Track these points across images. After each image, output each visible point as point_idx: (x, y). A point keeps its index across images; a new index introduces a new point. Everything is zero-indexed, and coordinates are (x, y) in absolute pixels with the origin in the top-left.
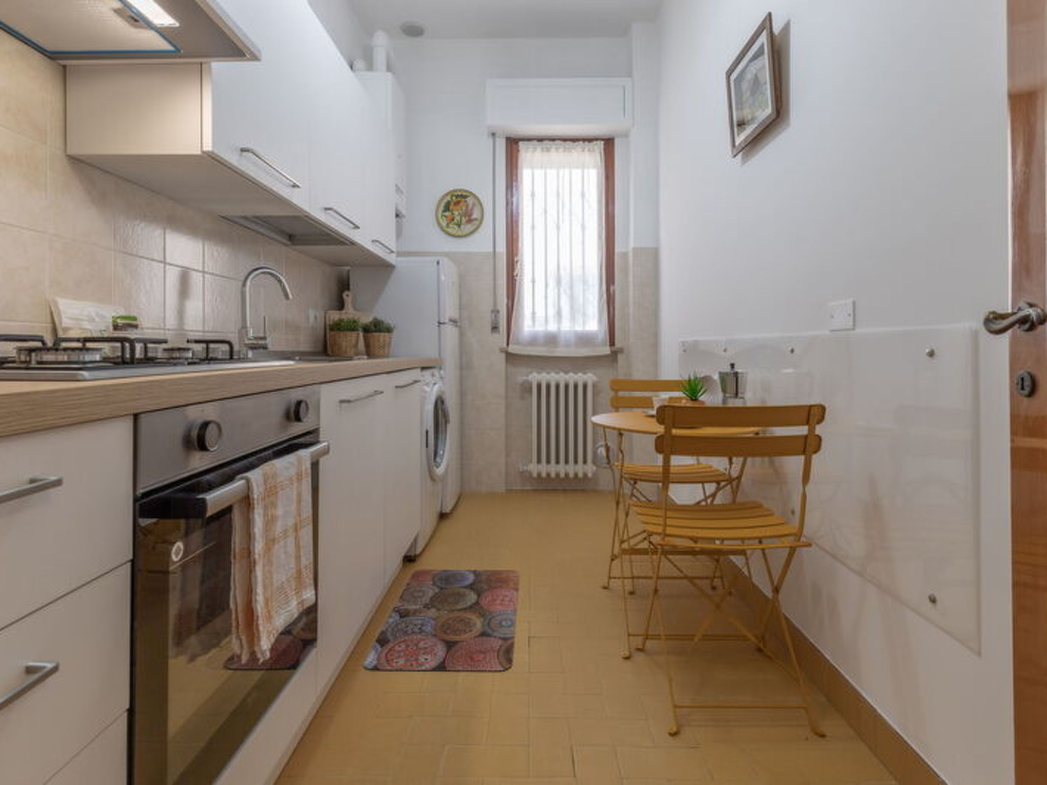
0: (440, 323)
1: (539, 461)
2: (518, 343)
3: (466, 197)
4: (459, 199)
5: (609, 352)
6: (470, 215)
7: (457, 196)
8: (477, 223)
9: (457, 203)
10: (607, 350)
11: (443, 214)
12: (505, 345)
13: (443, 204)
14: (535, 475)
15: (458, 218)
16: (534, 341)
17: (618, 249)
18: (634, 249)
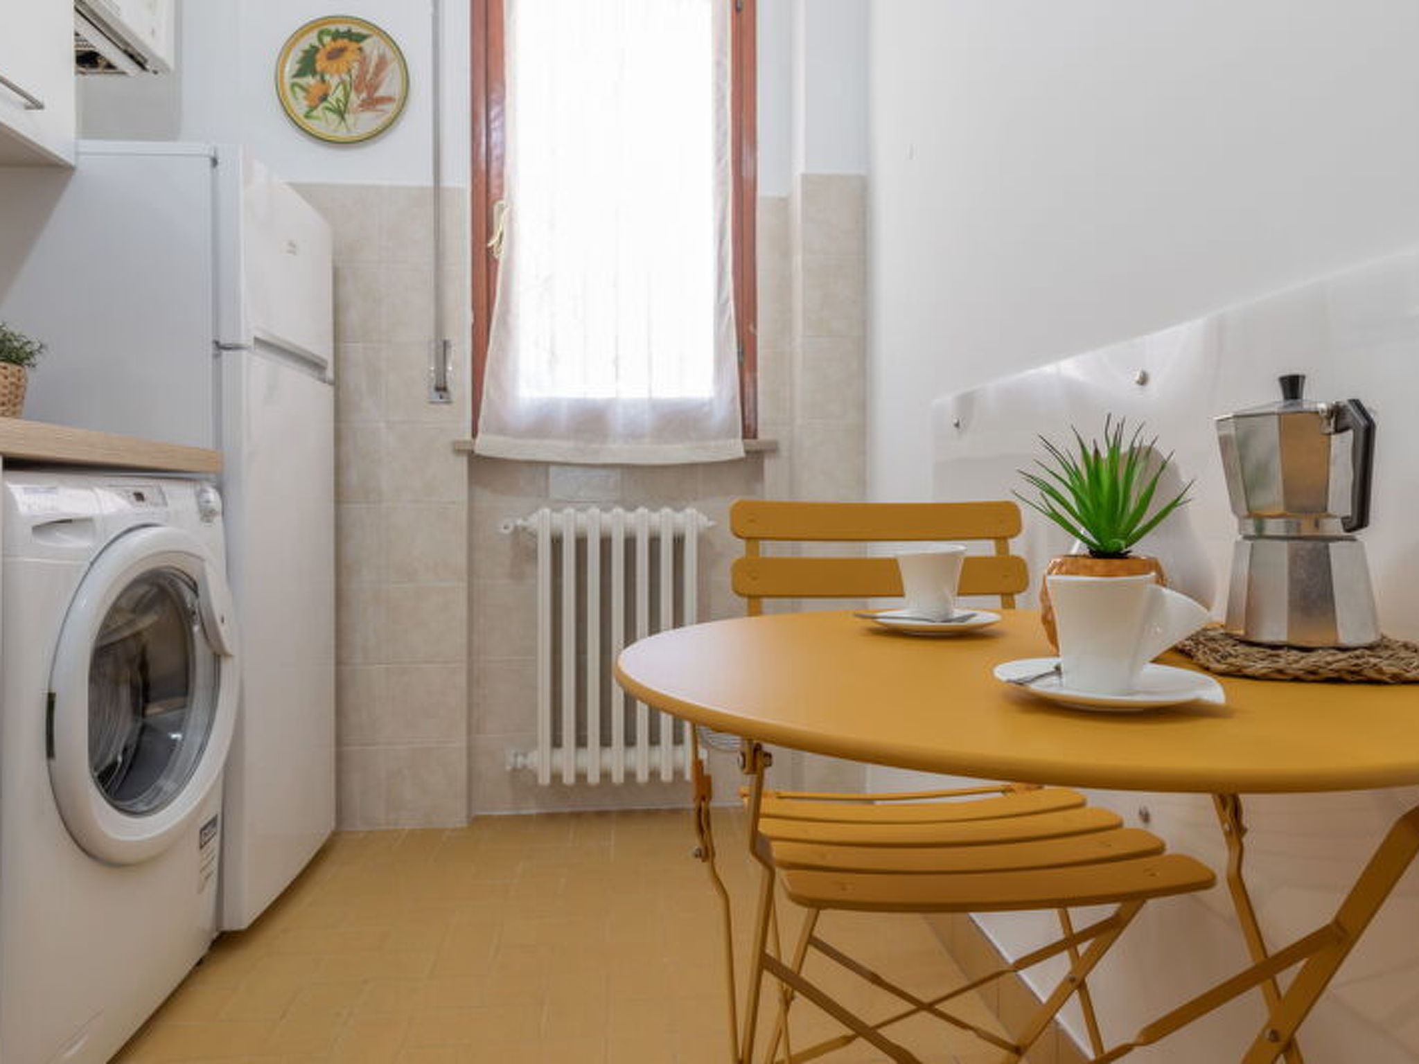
0: (219, 346)
1: (556, 742)
2: (502, 430)
3: (361, 38)
4: (341, 43)
5: (742, 454)
6: (373, 87)
7: (337, 35)
8: (391, 108)
9: (335, 54)
10: (736, 448)
11: (298, 80)
12: (468, 437)
13: (296, 54)
14: (545, 779)
15: (340, 94)
16: (542, 425)
17: (766, 190)
18: (805, 178)
